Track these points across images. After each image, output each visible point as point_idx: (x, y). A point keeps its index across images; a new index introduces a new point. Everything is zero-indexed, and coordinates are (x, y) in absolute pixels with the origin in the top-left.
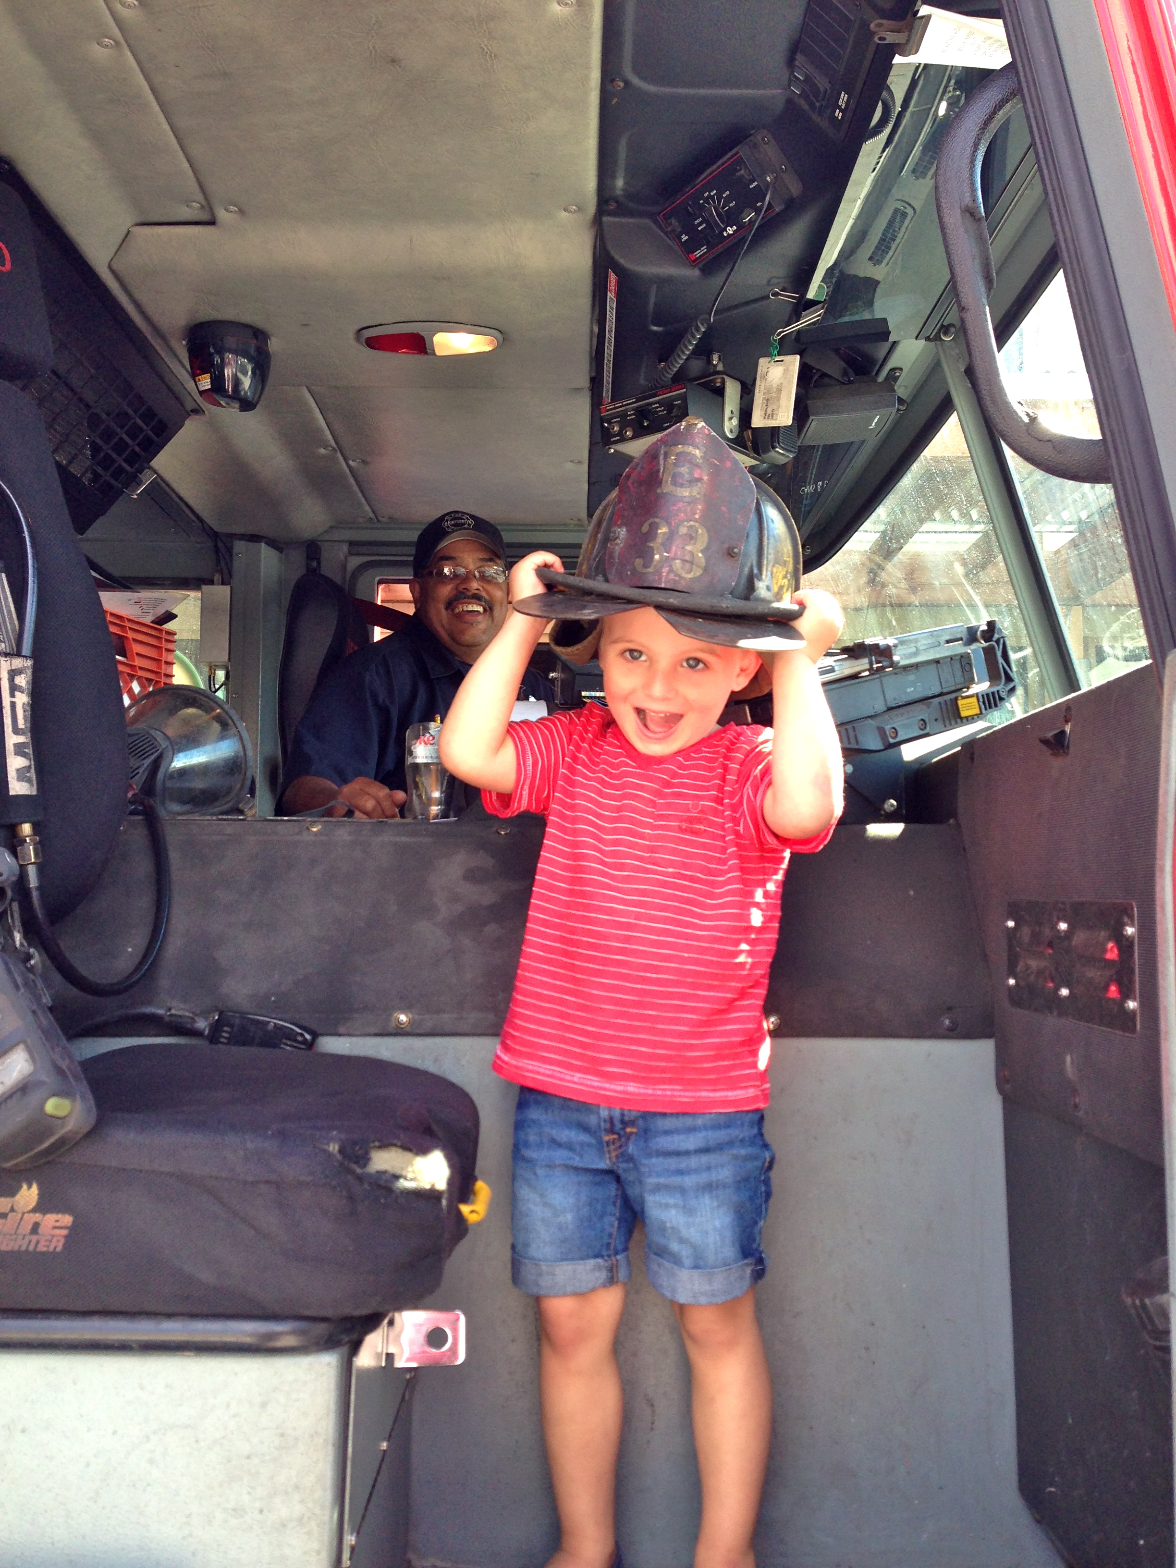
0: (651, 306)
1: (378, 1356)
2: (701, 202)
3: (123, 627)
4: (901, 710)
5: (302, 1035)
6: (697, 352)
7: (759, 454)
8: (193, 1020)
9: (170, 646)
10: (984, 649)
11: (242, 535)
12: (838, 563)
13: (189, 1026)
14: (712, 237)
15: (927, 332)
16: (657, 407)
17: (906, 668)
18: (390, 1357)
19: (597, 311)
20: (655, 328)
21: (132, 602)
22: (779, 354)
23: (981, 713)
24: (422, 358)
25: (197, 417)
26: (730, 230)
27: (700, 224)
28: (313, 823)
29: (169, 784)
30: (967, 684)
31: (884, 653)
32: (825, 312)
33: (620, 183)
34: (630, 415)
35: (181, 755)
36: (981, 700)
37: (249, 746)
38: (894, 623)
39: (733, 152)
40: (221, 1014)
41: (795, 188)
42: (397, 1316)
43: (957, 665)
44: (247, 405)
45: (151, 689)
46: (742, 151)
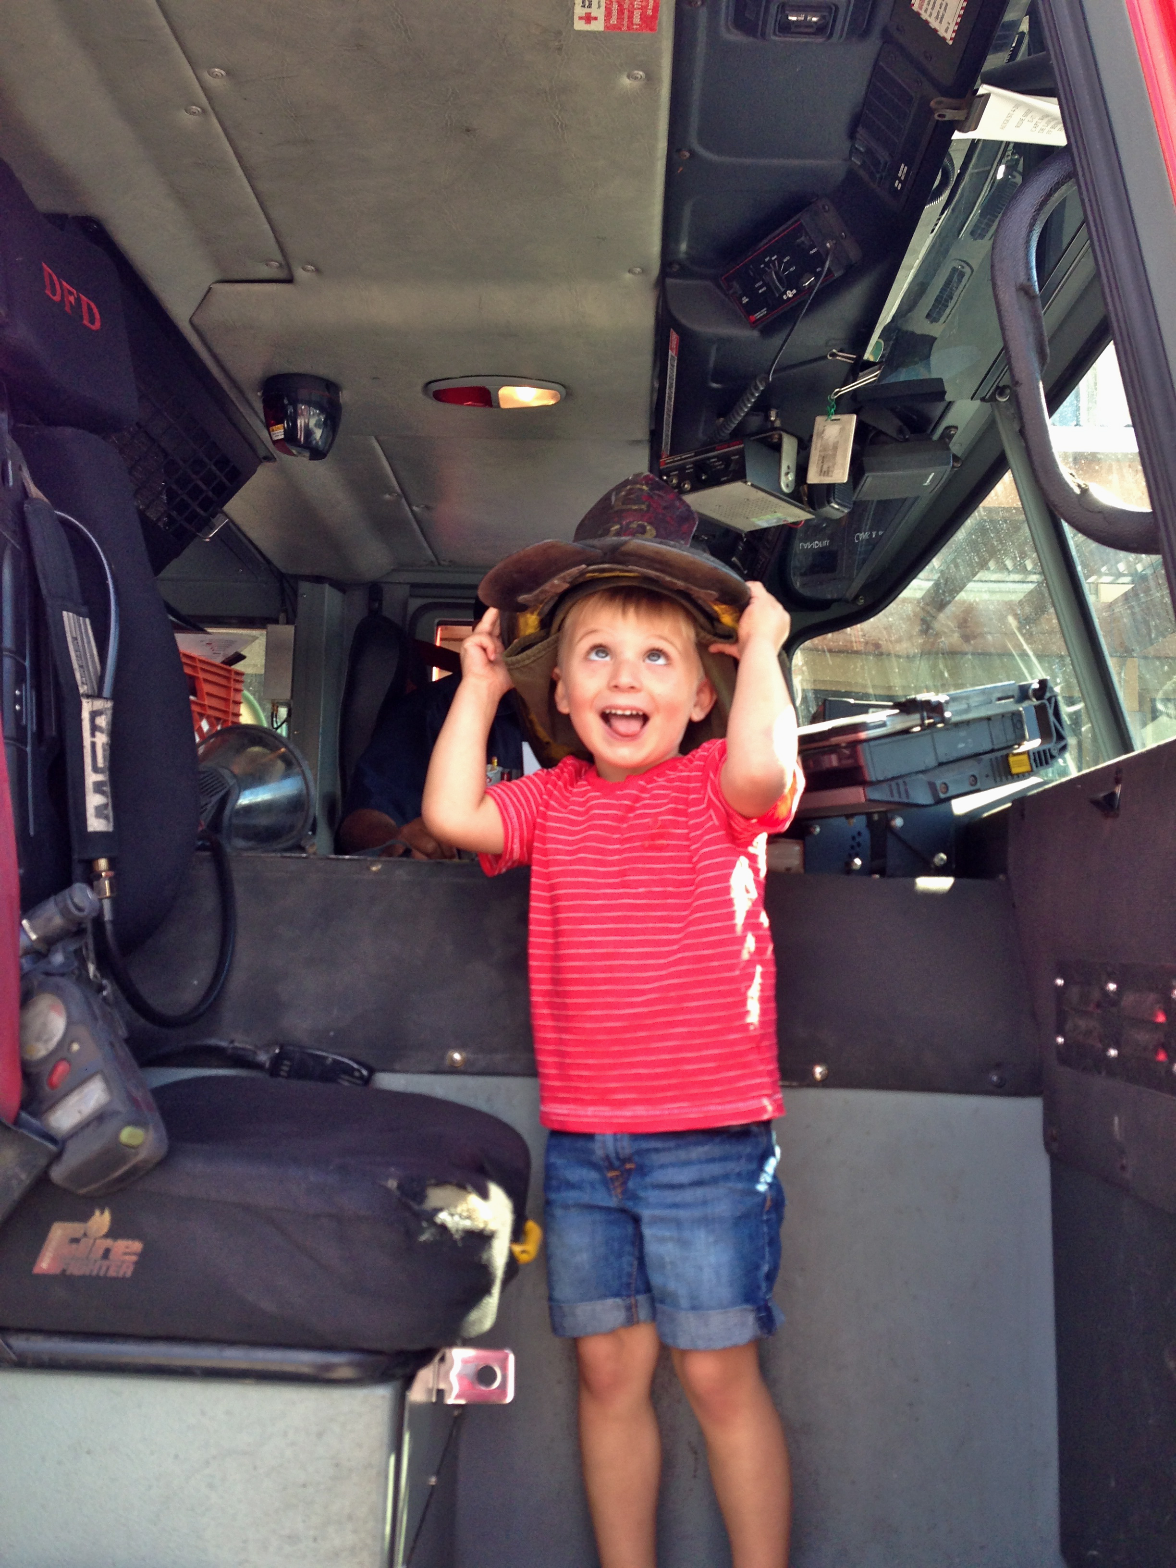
0: (711, 364)
1: (430, 1391)
2: (762, 266)
3: (194, 668)
4: (951, 766)
5: (359, 1071)
6: (755, 409)
7: (814, 509)
8: (255, 1053)
9: (238, 686)
10: (1036, 707)
11: (308, 576)
12: (892, 614)
13: (250, 1058)
14: (772, 300)
15: (982, 393)
16: (714, 462)
17: (957, 725)
18: (440, 1393)
19: (658, 369)
20: (715, 385)
21: (204, 643)
22: (836, 413)
23: (1032, 770)
24: (488, 410)
25: (268, 464)
26: (790, 294)
27: (761, 287)
28: (373, 863)
29: (235, 821)
30: (1018, 742)
31: (936, 709)
32: (881, 373)
33: (683, 247)
34: (689, 469)
35: (247, 793)
36: (1032, 757)
37: (311, 784)
38: (946, 675)
39: (795, 218)
40: (281, 1048)
41: (854, 253)
42: (447, 1351)
43: (1008, 723)
44: (317, 454)
45: (219, 728)
46: (804, 218)
